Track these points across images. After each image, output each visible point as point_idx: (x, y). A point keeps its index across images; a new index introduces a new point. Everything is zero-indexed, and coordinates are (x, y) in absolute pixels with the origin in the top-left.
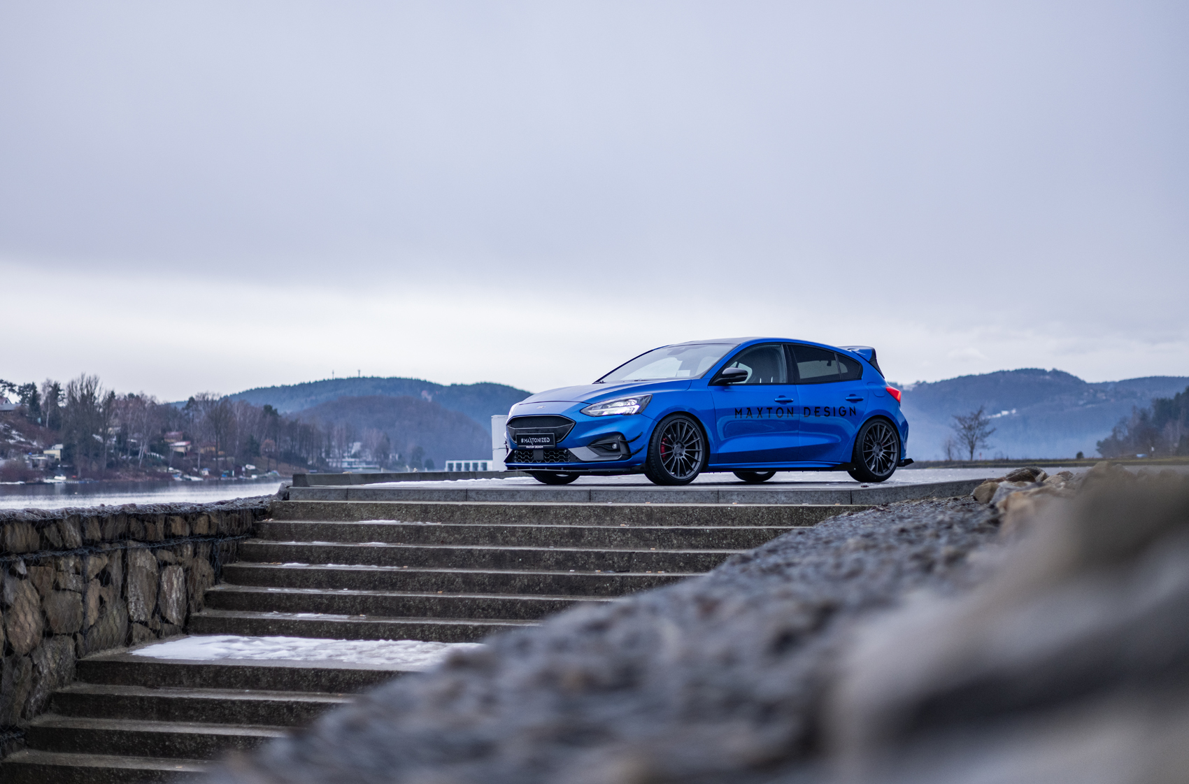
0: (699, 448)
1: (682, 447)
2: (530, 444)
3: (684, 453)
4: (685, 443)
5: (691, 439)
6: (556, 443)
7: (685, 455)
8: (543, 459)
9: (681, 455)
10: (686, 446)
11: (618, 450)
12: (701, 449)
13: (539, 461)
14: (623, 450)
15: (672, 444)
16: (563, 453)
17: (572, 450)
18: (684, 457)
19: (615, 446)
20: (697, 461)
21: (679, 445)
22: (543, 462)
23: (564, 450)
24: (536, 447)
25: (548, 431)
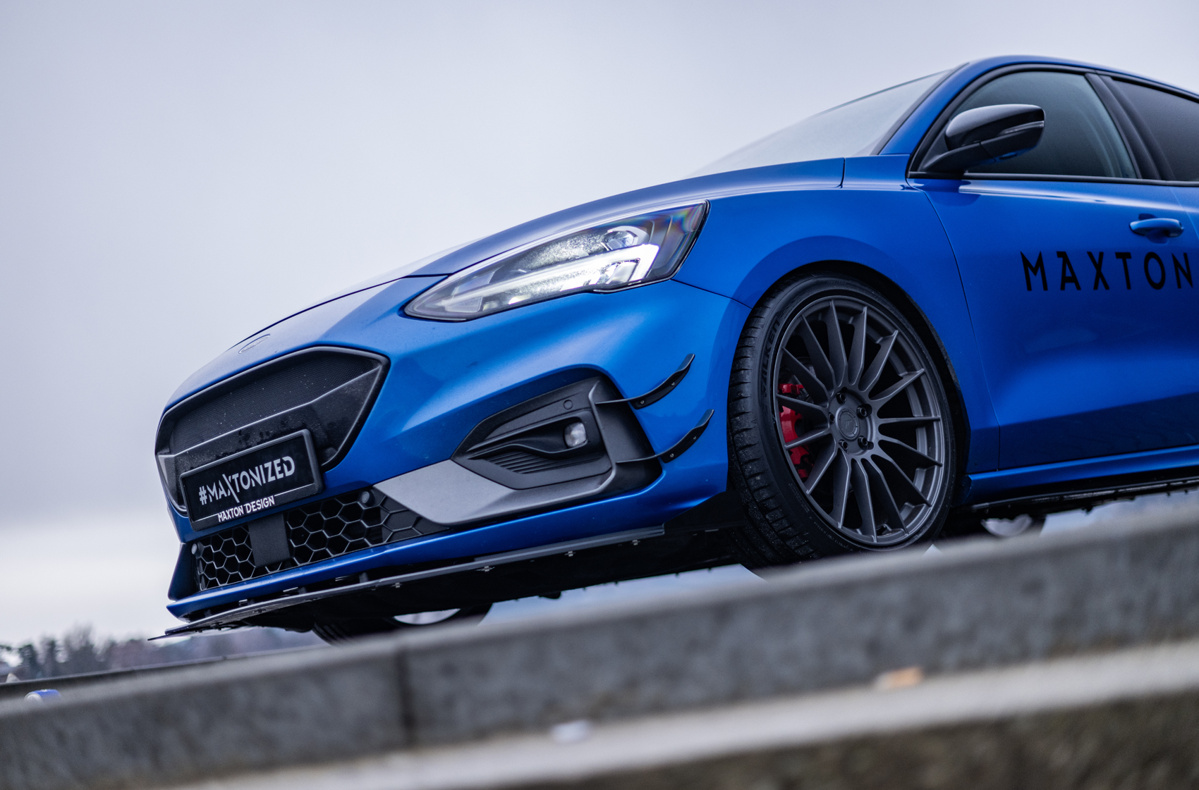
0: (926, 410)
1: (864, 412)
2: (227, 503)
3: (875, 436)
4: (874, 393)
5: (890, 376)
6: (322, 471)
7: (882, 444)
8: (285, 554)
9: (865, 445)
10: (878, 404)
11: (595, 449)
12: (935, 413)
13: (273, 567)
14: (620, 448)
15: (820, 398)
16: (354, 512)
17: (392, 488)
18: (877, 450)
19: (578, 435)
20: (928, 464)
21: (850, 403)
22: (287, 565)
23: (357, 496)
24: (252, 507)
25: (283, 425)
